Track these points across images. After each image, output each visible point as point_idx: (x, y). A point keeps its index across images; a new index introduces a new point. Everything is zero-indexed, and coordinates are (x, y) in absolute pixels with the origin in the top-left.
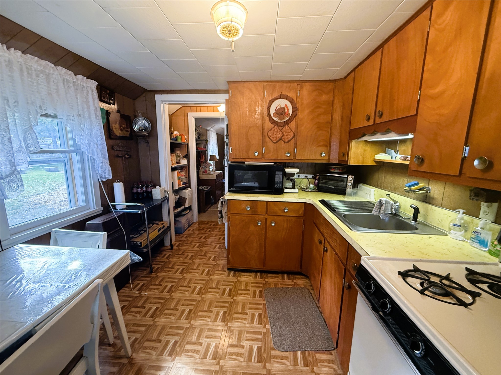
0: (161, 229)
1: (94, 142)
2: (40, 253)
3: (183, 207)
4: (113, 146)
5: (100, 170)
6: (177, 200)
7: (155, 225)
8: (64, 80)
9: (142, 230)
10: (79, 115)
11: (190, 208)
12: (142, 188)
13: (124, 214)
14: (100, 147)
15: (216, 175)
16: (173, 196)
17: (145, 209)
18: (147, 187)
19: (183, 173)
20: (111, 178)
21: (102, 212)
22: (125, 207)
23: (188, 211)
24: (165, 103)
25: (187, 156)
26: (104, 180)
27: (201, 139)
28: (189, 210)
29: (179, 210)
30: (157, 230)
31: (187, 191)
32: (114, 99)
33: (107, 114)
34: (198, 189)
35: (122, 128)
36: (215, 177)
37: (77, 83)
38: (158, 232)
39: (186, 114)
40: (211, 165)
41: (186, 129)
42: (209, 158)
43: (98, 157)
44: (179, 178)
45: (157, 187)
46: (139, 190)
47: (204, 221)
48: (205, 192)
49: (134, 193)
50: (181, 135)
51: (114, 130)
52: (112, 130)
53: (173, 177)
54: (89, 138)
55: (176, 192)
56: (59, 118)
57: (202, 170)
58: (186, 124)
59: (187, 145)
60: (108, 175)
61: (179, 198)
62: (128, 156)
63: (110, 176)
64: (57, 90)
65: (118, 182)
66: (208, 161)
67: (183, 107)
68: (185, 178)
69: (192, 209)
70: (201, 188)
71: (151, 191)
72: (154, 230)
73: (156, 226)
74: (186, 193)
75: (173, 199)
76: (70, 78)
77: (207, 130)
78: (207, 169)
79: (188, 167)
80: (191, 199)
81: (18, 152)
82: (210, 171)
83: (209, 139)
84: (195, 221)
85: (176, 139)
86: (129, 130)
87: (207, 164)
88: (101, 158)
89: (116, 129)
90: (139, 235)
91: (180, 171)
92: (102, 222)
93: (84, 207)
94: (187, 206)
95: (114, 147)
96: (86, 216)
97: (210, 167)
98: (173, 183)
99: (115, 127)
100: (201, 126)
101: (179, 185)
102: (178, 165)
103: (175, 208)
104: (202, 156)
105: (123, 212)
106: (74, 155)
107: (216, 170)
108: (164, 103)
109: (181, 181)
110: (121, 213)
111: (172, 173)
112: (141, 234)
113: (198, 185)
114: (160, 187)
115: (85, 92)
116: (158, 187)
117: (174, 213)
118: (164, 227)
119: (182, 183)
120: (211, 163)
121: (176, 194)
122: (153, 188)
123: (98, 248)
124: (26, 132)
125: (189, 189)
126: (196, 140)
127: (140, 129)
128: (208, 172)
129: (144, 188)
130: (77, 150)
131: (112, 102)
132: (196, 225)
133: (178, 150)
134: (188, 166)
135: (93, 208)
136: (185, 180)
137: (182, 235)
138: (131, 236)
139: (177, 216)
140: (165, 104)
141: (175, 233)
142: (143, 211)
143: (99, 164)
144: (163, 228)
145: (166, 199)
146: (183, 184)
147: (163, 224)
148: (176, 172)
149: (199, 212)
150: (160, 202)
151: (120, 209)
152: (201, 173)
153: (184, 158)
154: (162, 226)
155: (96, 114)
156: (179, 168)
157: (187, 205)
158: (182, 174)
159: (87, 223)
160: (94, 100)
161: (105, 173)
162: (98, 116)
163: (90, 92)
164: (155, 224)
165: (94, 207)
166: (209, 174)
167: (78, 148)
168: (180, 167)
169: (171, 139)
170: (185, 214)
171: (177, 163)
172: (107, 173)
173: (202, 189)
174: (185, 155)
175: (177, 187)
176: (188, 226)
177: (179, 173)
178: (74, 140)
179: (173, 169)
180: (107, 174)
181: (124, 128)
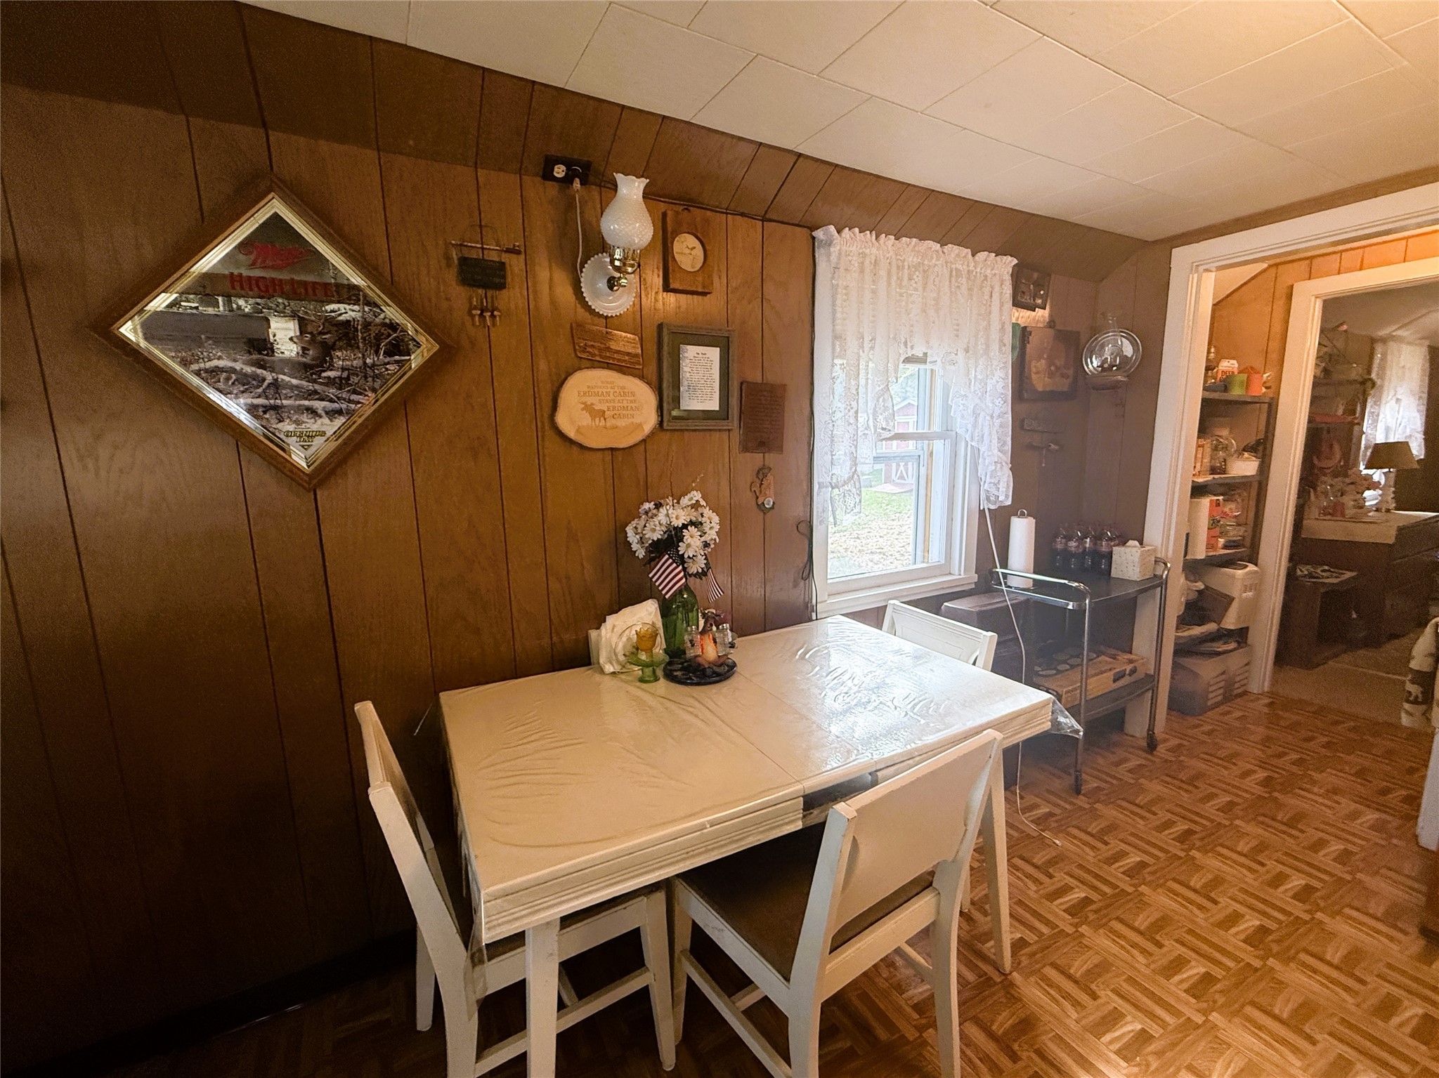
0: (1123, 676)
1: (987, 411)
2: (871, 641)
3: (1211, 627)
4: (1023, 421)
5: (988, 480)
6: (1193, 596)
7: (1103, 658)
8: (951, 271)
9: (1065, 662)
10: (967, 351)
11: (1241, 635)
12: (1081, 540)
13: (1028, 600)
14: (997, 422)
15: (1400, 529)
16: (1182, 579)
17: (1087, 601)
18: (1097, 539)
19: (1232, 509)
20: (1009, 502)
21: (973, 586)
22: (1030, 584)
23: (1233, 645)
24: (1205, 267)
25: (1262, 448)
26: (992, 507)
27: (1336, 377)
28: (1239, 643)
29: (1197, 631)
30: (1110, 675)
31: (1240, 572)
32: (1047, 294)
33: (1023, 335)
34: (1291, 575)
35: (1053, 368)
36: (1393, 532)
37: (974, 273)
38: (1115, 681)
39: (1281, 291)
40: (1374, 486)
41: (1274, 345)
42: (1364, 453)
43: (990, 449)
44: (1214, 523)
45: (1131, 543)
46: (1073, 544)
47: (1300, 701)
48: (1322, 590)
49: (1055, 552)
50: (1248, 371)
51: (1034, 376)
52: (1029, 378)
53: (1192, 518)
54: (979, 401)
55: (1193, 568)
56: (930, 362)
57: (1317, 502)
58: (1277, 328)
59: (1266, 406)
60: (1004, 494)
61: (1200, 592)
62: (1057, 447)
63: (1007, 496)
64: (937, 300)
65: (1023, 515)
66: (1356, 464)
67: (1270, 266)
68: (1239, 525)
69: (1249, 642)
70: (1303, 571)
71: (1111, 553)
72: (1102, 672)
73: (1110, 663)
74: (1237, 579)
75: (1179, 590)
76: (962, 265)
77: (1373, 341)
78: (1348, 501)
79: (1258, 485)
80: (1253, 607)
81: (863, 437)
82: (1362, 507)
83: (1382, 376)
84: (1254, 688)
85: (1226, 385)
86: (1071, 372)
87: (1348, 480)
88: (996, 451)
89: (1037, 373)
90: (1054, 672)
91: (1221, 498)
92: (977, 609)
93: (939, 567)
94: (1232, 627)
95: (1026, 421)
96: (943, 588)
97: (1367, 494)
98: (1188, 534)
99: (1035, 367)
100: (1345, 327)
101: (1210, 546)
102: (1216, 476)
103: (1183, 622)
104: (1331, 446)
105: (1025, 598)
106: (938, 445)
107: (1397, 509)
108: (1201, 269)
109: (1222, 534)
110: (1022, 598)
111: (1191, 502)
112: (1059, 672)
113: (1292, 558)
114: (1141, 544)
115: (987, 290)
116: (1136, 543)
117: (1177, 638)
118: (1133, 671)
119: (1222, 541)
120: (1378, 475)
121: (1192, 578)
122: (1118, 545)
123: (974, 664)
124: (880, 397)
125: (1251, 567)
126: (1316, 384)
127: (1106, 366)
128: (1350, 512)
129: (1088, 540)
130: (947, 433)
131: (1039, 301)
132: (1261, 705)
133: (1222, 426)
134: (1260, 483)
135: (957, 573)
136: (1235, 533)
137: (1193, 721)
138: (1037, 668)
139: (1184, 650)
140: (1207, 270)
141: (1170, 708)
142: (1080, 606)
143: (988, 466)
144: (1130, 675)
145: (1155, 587)
146: (1225, 547)
147: (1131, 661)
148: (1206, 502)
149: (1282, 657)
150: (1132, 590)
151: (1016, 588)
152: (1313, 513)
153: (1246, 455)
154: (1129, 668)
155: (1001, 341)
156: (1222, 490)
157: (1231, 621)
158: (1226, 510)
159: (945, 604)
160: (1002, 304)
161: (998, 489)
162: (1005, 345)
163: (997, 289)
164: (1104, 654)
165: (960, 570)
166: (1355, 520)
167: (949, 428)
168: (1221, 485)
169: (1205, 389)
170: (1219, 654)
171: (1213, 471)
172: (1002, 486)
173: (1311, 576)
174: (1252, 440)
175: (1200, 552)
176: (1220, 698)
177: (1218, 505)
178: (947, 408)
179: (1198, 491)
180: (1002, 492)
181: (1057, 368)
